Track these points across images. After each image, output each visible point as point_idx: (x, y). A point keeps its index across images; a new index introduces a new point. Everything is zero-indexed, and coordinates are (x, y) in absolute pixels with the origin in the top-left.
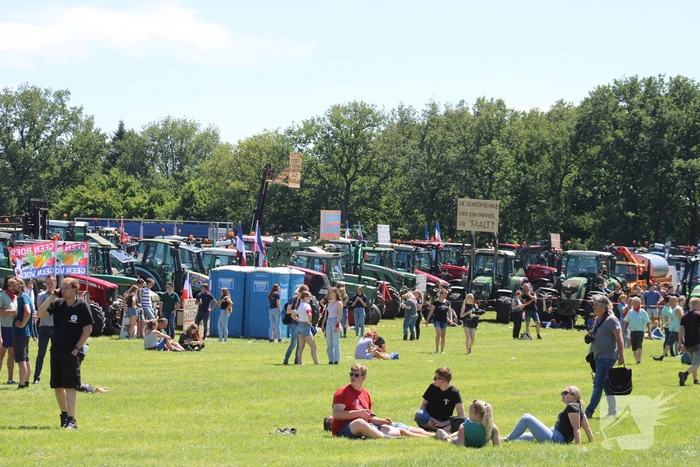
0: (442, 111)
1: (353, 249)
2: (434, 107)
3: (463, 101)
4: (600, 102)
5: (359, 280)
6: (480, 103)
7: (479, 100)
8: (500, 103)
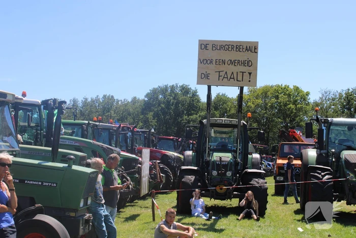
0: (89, 100)
1: (45, 113)
2: (86, 99)
3: (98, 96)
4: (153, 94)
5: (54, 156)
6: (105, 96)
7: (104, 95)
8: (112, 97)
